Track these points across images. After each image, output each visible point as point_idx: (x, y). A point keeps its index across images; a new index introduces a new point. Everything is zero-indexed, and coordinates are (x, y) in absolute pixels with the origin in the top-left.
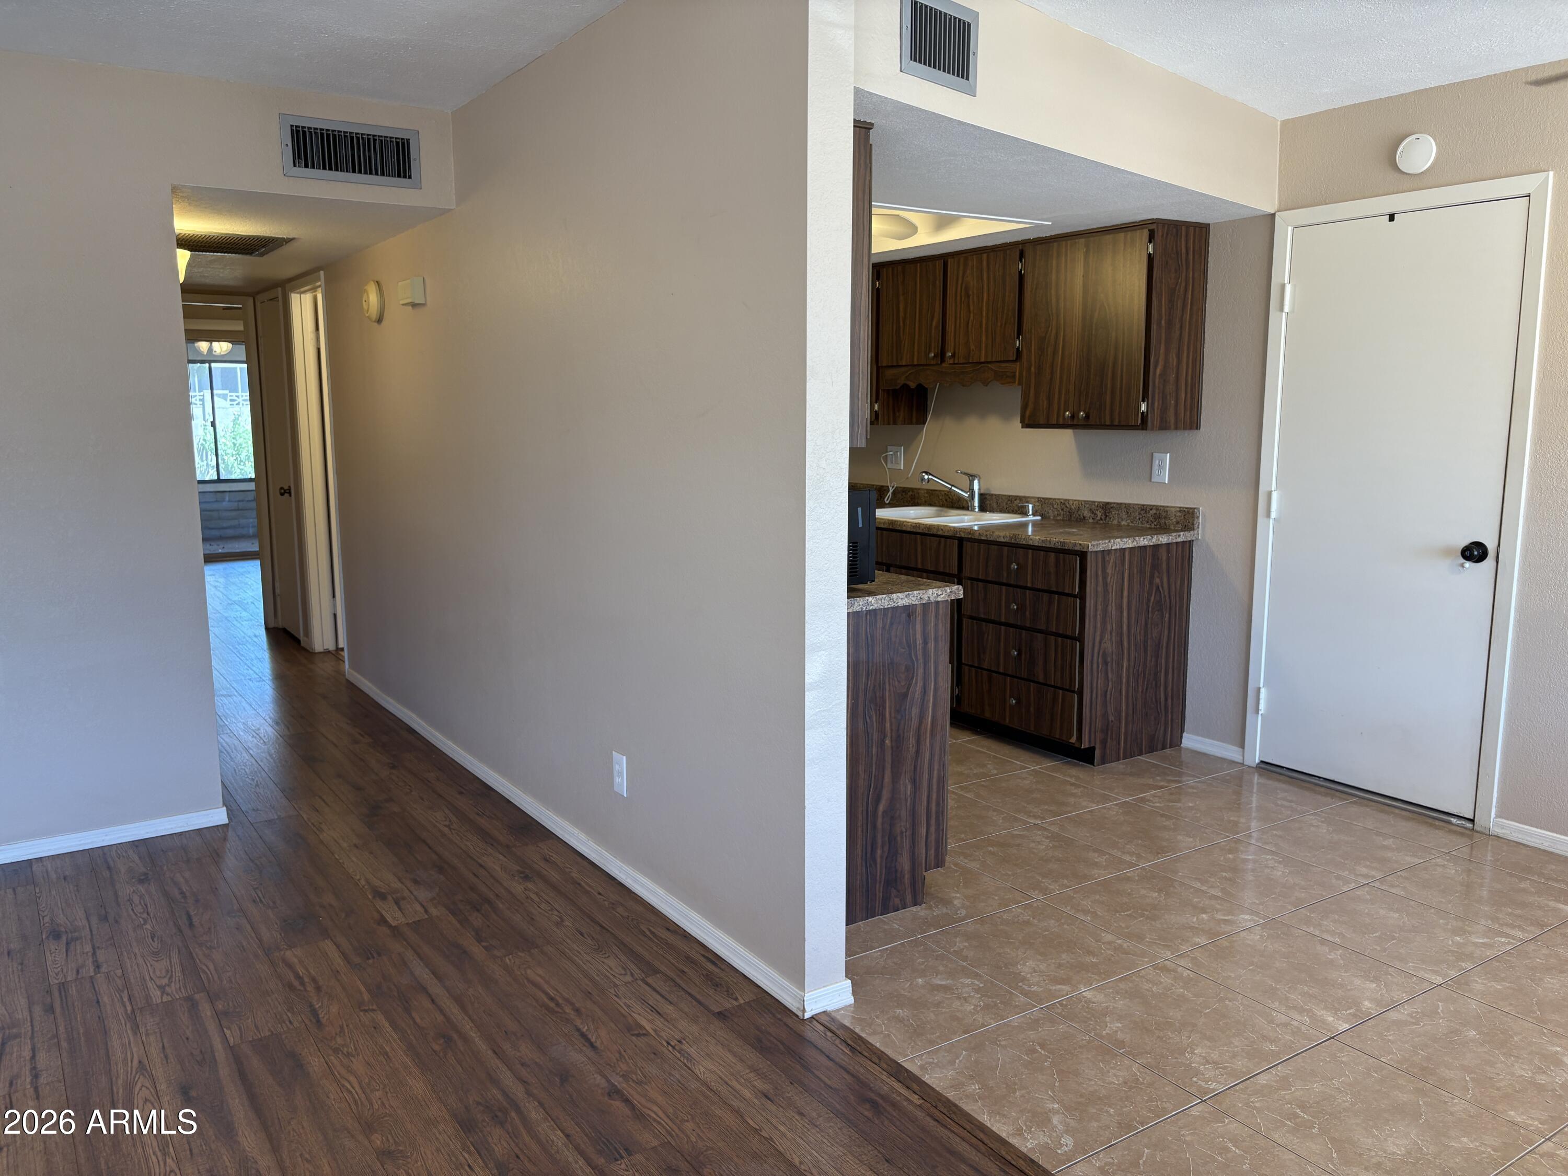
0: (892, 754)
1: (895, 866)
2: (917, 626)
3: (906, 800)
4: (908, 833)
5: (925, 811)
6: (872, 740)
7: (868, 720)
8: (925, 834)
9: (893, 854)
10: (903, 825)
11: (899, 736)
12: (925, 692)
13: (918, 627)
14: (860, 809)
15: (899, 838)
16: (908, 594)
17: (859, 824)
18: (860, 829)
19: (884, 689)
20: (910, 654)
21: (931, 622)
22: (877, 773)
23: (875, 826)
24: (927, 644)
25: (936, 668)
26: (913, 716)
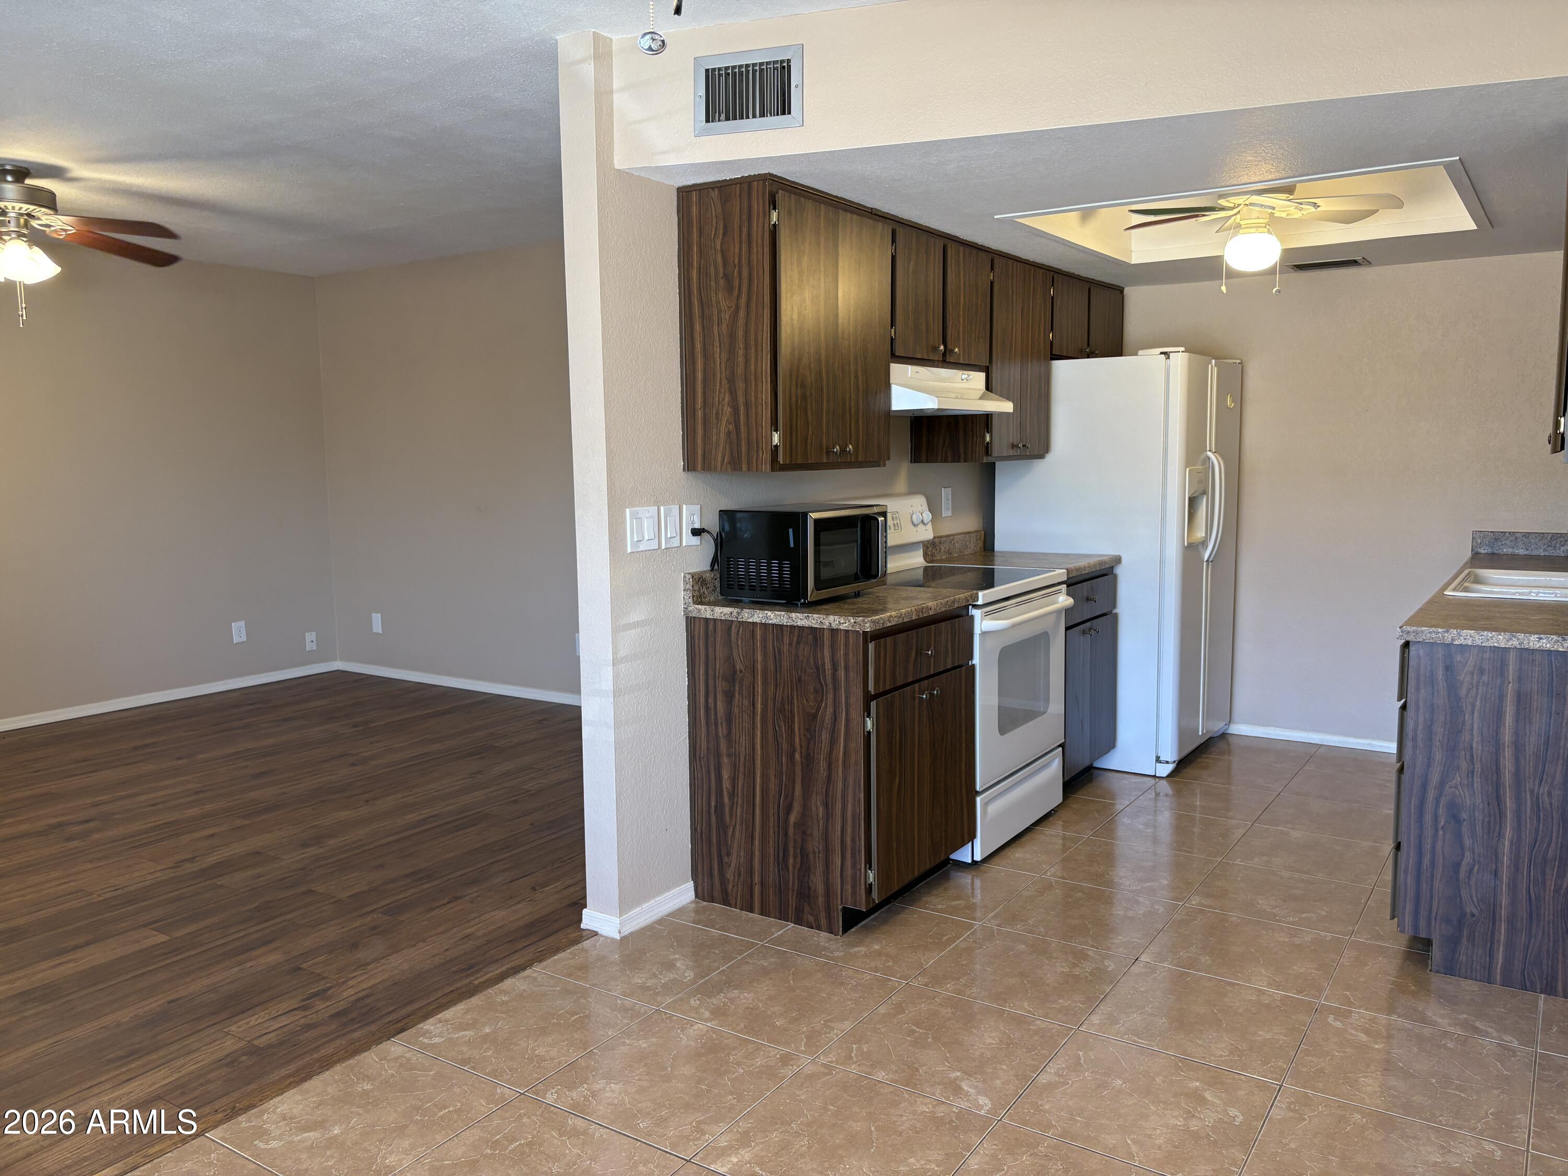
0: (802, 770)
1: (808, 883)
2: (825, 650)
3: (818, 823)
4: (820, 855)
5: (839, 841)
6: (782, 749)
7: (777, 728)
8: (840, 865)
9: (805, 870)
10: (815, 844)
11: (809, 755)
12: (835, 720)
13: (827, 653)
14: (772, 811)
15: (811, 856)
16: (808, 616)
17: (771, 824)
18: (772, 830)
19: (792, 704)
20: (818, 676)
21: (840, 650)
22: (787, 783)
23: (786, 834)
24: (836, 671)
25: (847, 698)
26: (823, 739)
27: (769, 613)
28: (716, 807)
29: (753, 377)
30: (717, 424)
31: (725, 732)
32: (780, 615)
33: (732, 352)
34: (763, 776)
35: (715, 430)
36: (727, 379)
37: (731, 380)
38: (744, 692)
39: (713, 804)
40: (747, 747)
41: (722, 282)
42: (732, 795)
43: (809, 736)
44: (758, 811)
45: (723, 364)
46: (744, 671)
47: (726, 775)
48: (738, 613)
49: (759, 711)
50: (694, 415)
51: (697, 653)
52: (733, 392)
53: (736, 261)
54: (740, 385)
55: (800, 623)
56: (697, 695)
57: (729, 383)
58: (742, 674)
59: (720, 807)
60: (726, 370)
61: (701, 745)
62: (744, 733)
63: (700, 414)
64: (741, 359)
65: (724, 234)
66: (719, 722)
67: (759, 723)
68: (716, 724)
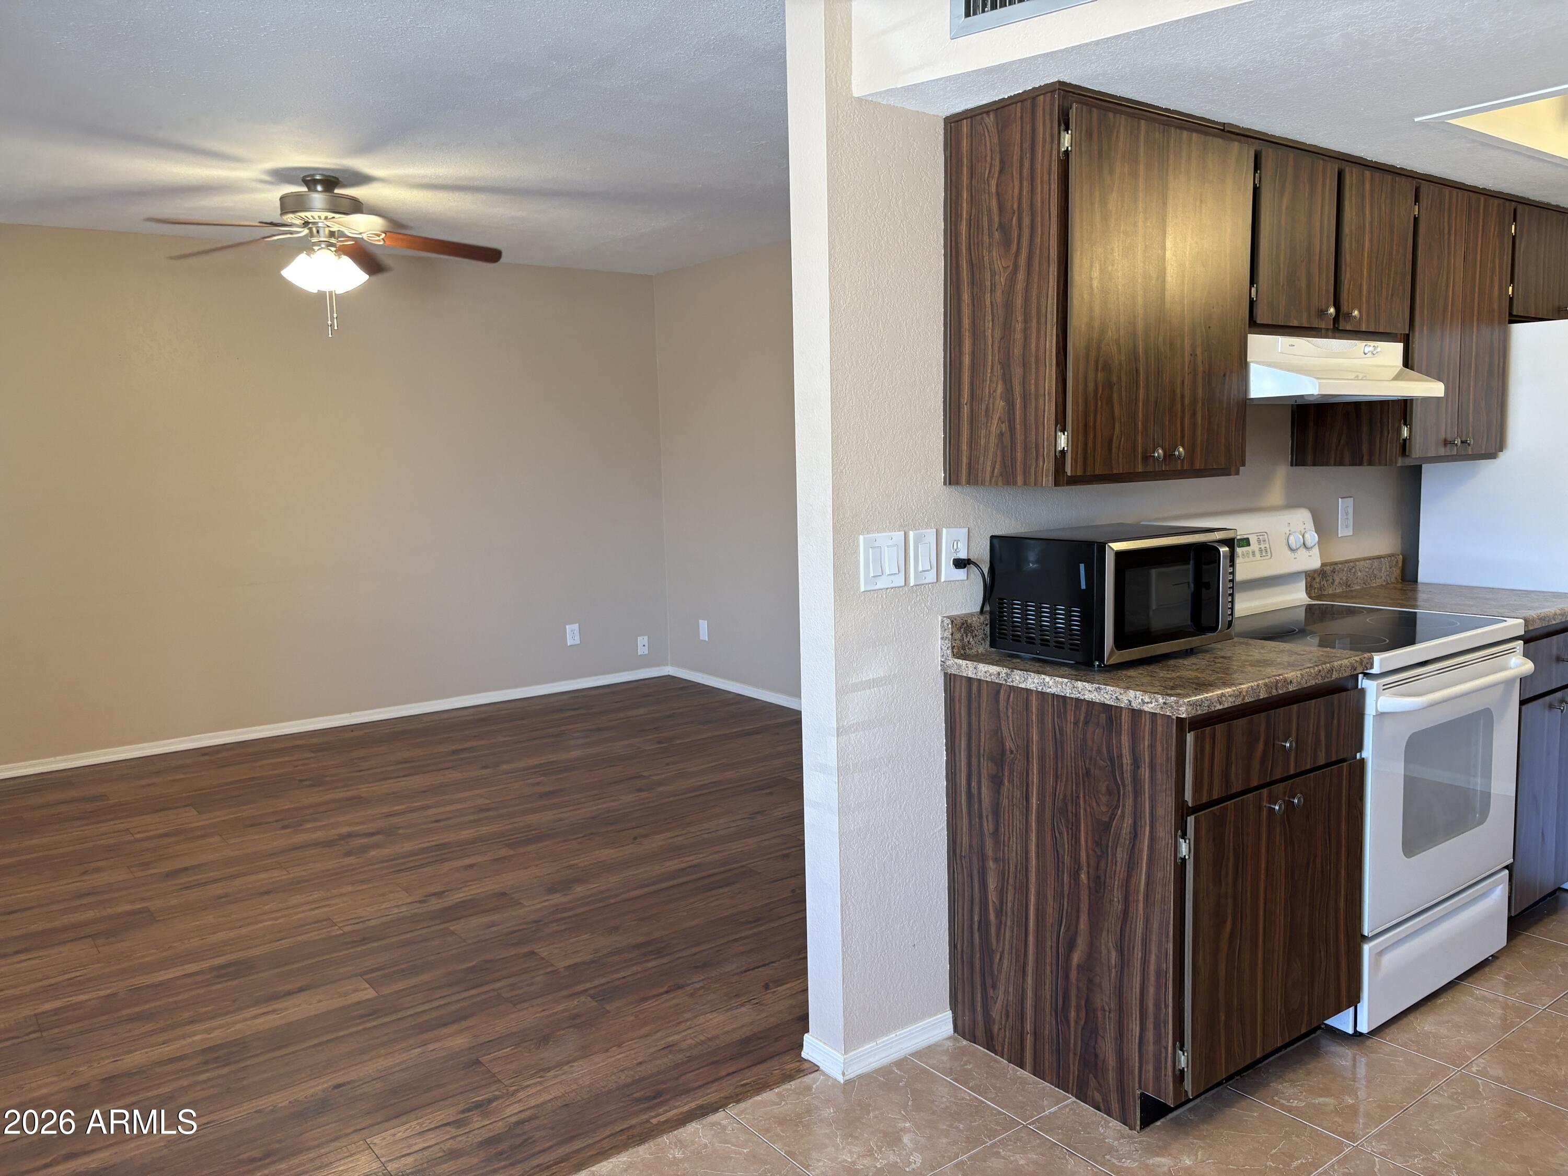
0: (1089, 897)
1: (1095, 1048)
2: (1123, 738)
3: (1110, 971)
4: (1112, 1015)
5: (1138, 1002)
6: (1063, 863)
7: (1057, 833)
8: (1138, 1034)
9: (1091, 1031)
10: (1104, 999)
11: (1099, 877)
12: (1135, 836)
13: (1125, 740)
14: (1049, 943)
15: (1099, 1014)
16: (1099, 688)
17: (1048, 961)
18: (1048, 968)
19: (1077, 805)
20: (1113, 772)
21: (1144, 740)
22: (1069, 910)
23: (1067, 977)
24: (1138, 767)
25: (1152, 807)
26: (1118, 859)
27: (1047, 679)
28: (980, 922)
29: (1033, 359)
30: (987, 423)
31: (991, 830)
32: (1062, 683)
33: (1007, 327)
34: (1038, 894)
35: (983, 432)
36: (1000, 363)
37: (1006, 366)
38: (1015, 779)
39: (976, 918)
40: (1019, 852)
41: (997, 235)
42: (1000, 912)
43: (1099, 853)
44: (1031, 938)
45: (996, 345)
46: (1015, 752)
47: (992, 884)
48: (1007, 674)
49: (1034, 808)
50: (959, 412)
51: (958, 720)
52: (1007, 380)
53: (1015, 206)
54: (1017, 371)
55: (1088, 696)
56: (958, 775)
57: (1003, 368)
58: (1013, 756)
59: (984, 923)
60: (999, 351)
61: (962, 839)
62: (1014, 834)
63: (966, 410)
64: (1018, 336)
65: (1001, 172)
66: (984, 814)
67: (1034, 824)
68: (980, 817)
